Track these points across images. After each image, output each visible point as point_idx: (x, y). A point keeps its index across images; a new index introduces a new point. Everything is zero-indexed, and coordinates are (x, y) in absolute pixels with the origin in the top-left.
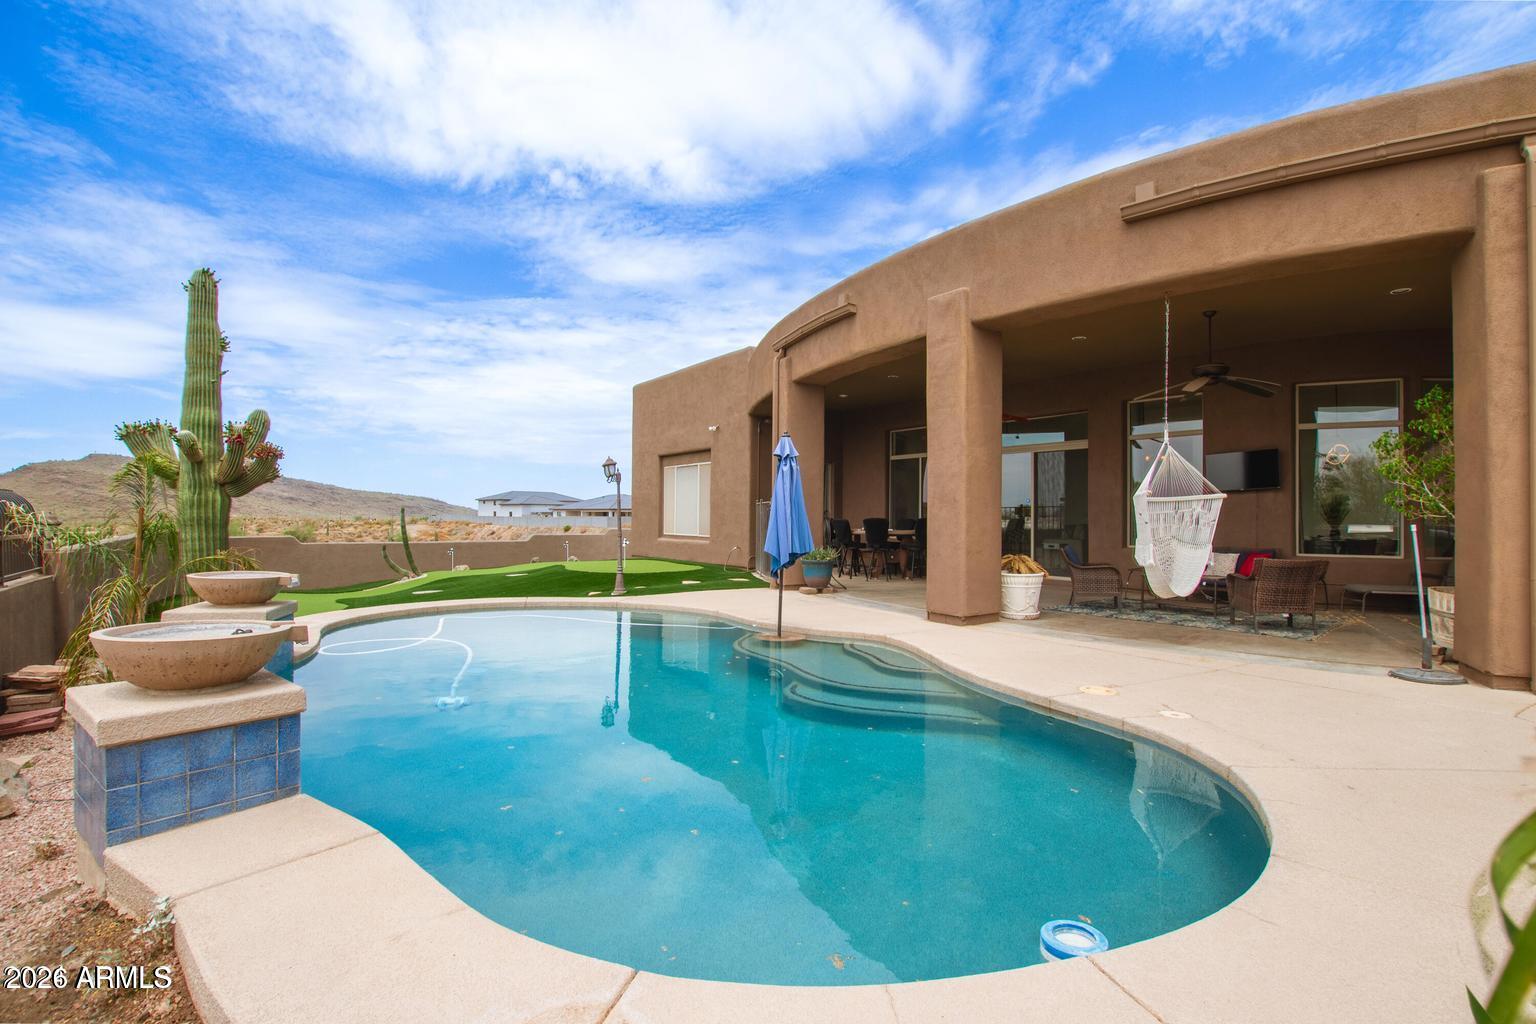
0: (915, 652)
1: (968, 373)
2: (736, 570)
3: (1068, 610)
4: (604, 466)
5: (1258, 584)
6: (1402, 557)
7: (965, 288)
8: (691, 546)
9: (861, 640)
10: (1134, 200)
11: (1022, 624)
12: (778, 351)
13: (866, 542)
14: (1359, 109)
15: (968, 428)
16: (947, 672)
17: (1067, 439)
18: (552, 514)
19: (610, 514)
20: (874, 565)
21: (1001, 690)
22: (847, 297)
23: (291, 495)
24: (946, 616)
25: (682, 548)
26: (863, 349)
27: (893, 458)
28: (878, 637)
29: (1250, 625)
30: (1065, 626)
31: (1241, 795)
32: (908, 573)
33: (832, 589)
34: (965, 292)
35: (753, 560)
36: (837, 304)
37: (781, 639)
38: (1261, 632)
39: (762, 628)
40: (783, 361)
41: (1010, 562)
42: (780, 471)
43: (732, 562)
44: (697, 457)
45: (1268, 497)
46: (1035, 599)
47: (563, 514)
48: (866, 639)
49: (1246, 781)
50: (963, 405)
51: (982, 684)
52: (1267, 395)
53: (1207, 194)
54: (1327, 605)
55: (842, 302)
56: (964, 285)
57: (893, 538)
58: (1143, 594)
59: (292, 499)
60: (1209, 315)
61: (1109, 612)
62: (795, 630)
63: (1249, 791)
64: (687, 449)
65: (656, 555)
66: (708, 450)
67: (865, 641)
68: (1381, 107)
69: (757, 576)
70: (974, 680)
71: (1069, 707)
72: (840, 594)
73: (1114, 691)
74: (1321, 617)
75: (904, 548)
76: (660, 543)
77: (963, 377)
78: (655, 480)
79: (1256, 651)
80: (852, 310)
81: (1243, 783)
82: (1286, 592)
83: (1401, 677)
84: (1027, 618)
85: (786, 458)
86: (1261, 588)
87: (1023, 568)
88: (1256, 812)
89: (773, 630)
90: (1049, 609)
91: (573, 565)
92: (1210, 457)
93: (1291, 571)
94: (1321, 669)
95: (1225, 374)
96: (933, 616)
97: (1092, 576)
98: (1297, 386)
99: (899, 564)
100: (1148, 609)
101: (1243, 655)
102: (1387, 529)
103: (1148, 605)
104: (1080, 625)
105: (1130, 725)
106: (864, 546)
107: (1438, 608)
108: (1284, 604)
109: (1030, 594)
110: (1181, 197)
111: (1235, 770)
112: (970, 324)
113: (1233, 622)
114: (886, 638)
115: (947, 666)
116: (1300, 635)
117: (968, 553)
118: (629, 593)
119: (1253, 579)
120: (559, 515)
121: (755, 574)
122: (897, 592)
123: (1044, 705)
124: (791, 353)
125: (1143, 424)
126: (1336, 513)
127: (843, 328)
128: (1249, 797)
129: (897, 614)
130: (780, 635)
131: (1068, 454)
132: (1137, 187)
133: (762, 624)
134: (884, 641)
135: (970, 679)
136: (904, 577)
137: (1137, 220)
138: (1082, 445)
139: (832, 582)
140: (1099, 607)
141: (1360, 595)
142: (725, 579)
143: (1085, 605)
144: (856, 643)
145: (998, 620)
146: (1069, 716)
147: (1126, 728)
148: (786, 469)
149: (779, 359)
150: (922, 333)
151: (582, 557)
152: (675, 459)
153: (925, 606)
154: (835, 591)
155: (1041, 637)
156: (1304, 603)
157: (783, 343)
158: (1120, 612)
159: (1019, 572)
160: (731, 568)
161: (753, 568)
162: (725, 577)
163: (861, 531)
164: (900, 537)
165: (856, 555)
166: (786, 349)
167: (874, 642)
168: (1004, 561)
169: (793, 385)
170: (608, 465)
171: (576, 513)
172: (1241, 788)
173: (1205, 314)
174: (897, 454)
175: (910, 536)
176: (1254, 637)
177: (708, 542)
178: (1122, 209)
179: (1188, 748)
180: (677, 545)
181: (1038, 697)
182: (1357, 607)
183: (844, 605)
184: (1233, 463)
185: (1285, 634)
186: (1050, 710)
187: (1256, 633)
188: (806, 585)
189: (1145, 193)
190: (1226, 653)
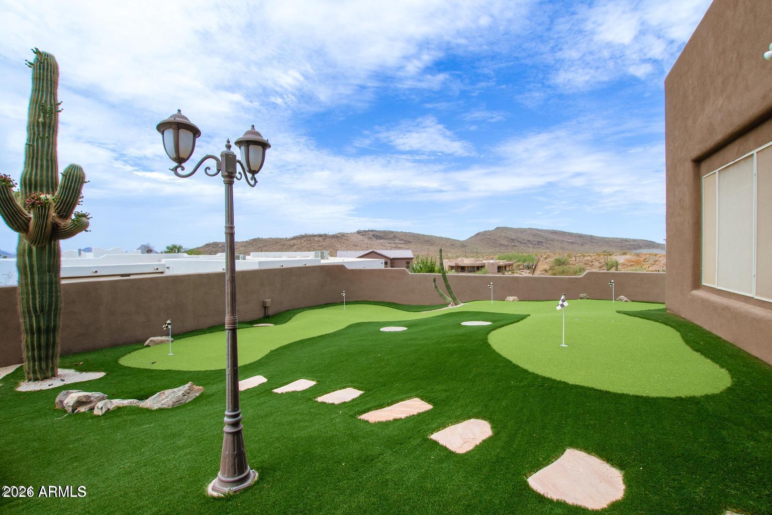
23: (572, 241)
44: (752, 138)
59: (572, 242)
152: (716, 158)
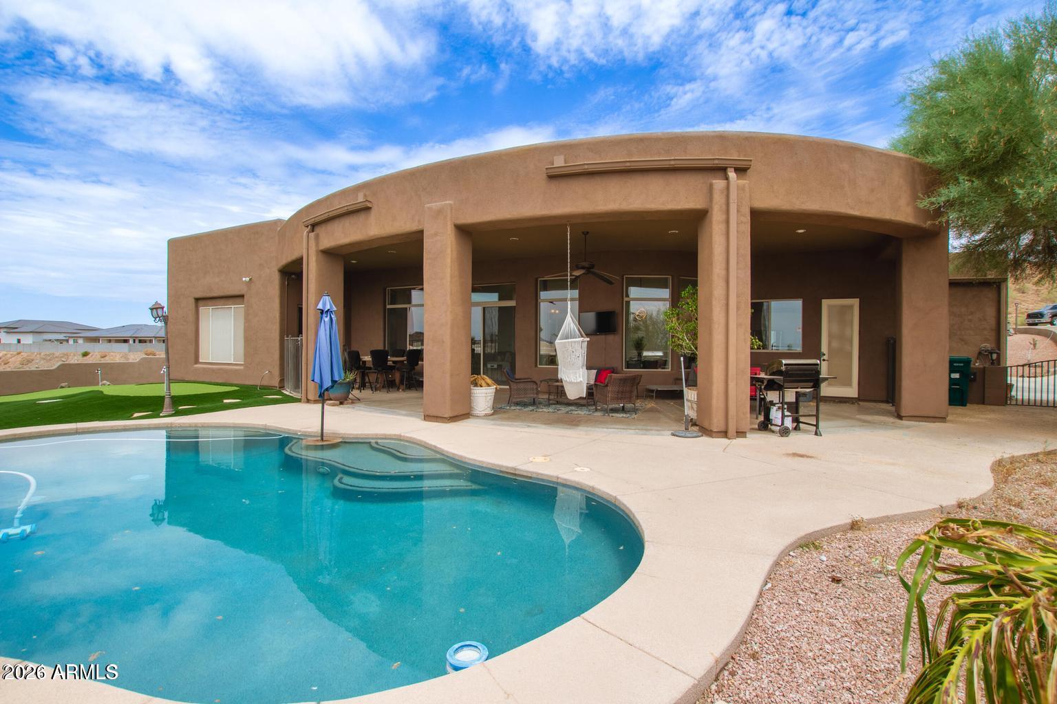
0: (423, 444)
1: (452, 259)
2: (268, 389)
3: (508, 408)
4: (152, 309)
5: (609, 388)
6: (670, 370)
7: (450, 202)
8: (226, 371)
9: (383, 439)
10: (553, 165)
11: (484, 419)
12: (307, 227)
13: (372, 366)
14: (663, 137)
15: (451, 294)
16: (448, 457)
17: (501, 299)
18: (67, 341)
19: (131, 342)
20: (377, 382)
21: (484, 465)
22: (365, 196)
24: (437, 417)
25: (217, 373)
26: (377, 233)
27: (388, 307)
28: (395, 435)
29: (605, 411)
30: (508, 419)
31: (623, 511)
32: (402, 387)
33: (350, 401)
34: (451, 205)
35: (282, 381)
36: (357, 200)
37: (325, 442)
38: (611, 415)
39: (306, 435)
40: (312, 235)
41: (475, 380)
42: (323, 321)
43: (265, 383)
44: (231, 300)
45: (611, 338)
46: (490, 403)
47: (81, 341)
48: (386, 437)
49: (625, 502)
50: (448, 278)
51: (472, 462)
52: (611, 283)
53: (592, 168)
54: (638, 397)
55: (361, 198)
56: (449, 200)
57: (390, 363)
58: (549, 395)
60: (586, 234)
61: (531, 408)
62: (335, 435)
63: (627, 508)
64: (221, 294)
65: (193, 379)
66: (242, 296)
67: (385, 439)
68: (671, 138)
69: (288, 393)
70: (467, 460)
71: (527, 472)
72: (356, 405)
73: (548, 458)
74: (639, 403)
75: (398, 369)
76: (197, 369)
77: (449, 261)
78: (191, 318)
79: (612, 426)
80: (369, 205)
81: (623, 504)
82: (622, 392)
83: (677, 436)
84: (487, 415)
85: (327, 312)
86: (611, 390)
87: (483, 384)
88: (631, 519)
89: (318, 436)
90: (499, 409)
91: (110, 390)
92: (583, 315)
93: (624, 381)
94: (642, 434)
95: (593, 268)
96: (428, 417)
97: (522, 386)
98: (625, 276)
99: (395, 380)
100: (552, 404)
101: (605, 430)
102: (660, 354)
103: (551, 402)
104: (516, 418)
105: (561, 479)
106: (370, 368)
107: (690, 398)
108: (621, 399)
109: (488, 400)
110: (577, 168)
111: (619, 497)
112: (453, 226)
113: (596, 410)
114: (400, 436)
115: (448, 452)
116: (628, 415)
117: (452, 375)
118: (178, 413)
119: (607, 386)
120: (75, 342)
121: (285, 392)
122: (397, 401)
123: (512, 472)
124: (318, 230)
125: (547, 291)
126: (639, 346)
127: (362, 216)
128: (627, 511)
129: (402, 417)
130: (322, 439)
131: (501, 309)
132: (555, 157)
133: (306, 432)
134: (399, 438)
135: (464, 460)
136: (398, 389)
137: (555, 177)
138: (512, 303)
139: (350, 396)
140: (525, 405)
141: (652, 391)
142: (261, 397)
143: (517, 404)
144: (379, 441)
145: (469, 418)
146: (527, 477)
147: (559, 481)
148: (327, 319)
149: (308, 233)
150: (420, 228)
151: (115, 382)
152: (209, 302)
153: (422, 410)
154: (352, 403)
155: (498, 427)
156: (630, 398)
157: (312, 222)
158: (538, 408)
159: (481, 386)
160: (263, 387)
161: (282, 387)
162: (260, 395)
163: (368, 358)
164: (394, 362)
165: (363, 376)
166: (314, 226)
167: (392, 439)
168: (472, 379)
169: (320, 253)
170: (157, 309)
171: (96, 340)
172: (622, 507)
173: (583, 233)
174: (391, 304)
175: (402, 361)
176: (606, 418)
177: (242, 367)
178: (547, 169)
179: (593, 488)
180: (213, 370)
181: (507, 468)
182: (651, 397)
183: (362, 413)
184: (591, 317)
185: (622, 415)
186: (515, 475)
187: (609, 415)
188: (331, 399)
189: (559, 161)
190: (597, 429)
